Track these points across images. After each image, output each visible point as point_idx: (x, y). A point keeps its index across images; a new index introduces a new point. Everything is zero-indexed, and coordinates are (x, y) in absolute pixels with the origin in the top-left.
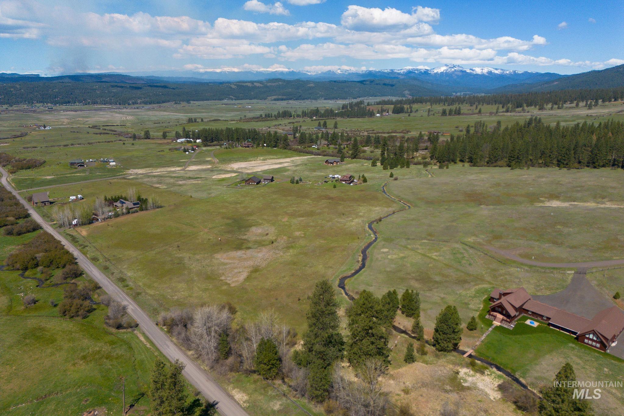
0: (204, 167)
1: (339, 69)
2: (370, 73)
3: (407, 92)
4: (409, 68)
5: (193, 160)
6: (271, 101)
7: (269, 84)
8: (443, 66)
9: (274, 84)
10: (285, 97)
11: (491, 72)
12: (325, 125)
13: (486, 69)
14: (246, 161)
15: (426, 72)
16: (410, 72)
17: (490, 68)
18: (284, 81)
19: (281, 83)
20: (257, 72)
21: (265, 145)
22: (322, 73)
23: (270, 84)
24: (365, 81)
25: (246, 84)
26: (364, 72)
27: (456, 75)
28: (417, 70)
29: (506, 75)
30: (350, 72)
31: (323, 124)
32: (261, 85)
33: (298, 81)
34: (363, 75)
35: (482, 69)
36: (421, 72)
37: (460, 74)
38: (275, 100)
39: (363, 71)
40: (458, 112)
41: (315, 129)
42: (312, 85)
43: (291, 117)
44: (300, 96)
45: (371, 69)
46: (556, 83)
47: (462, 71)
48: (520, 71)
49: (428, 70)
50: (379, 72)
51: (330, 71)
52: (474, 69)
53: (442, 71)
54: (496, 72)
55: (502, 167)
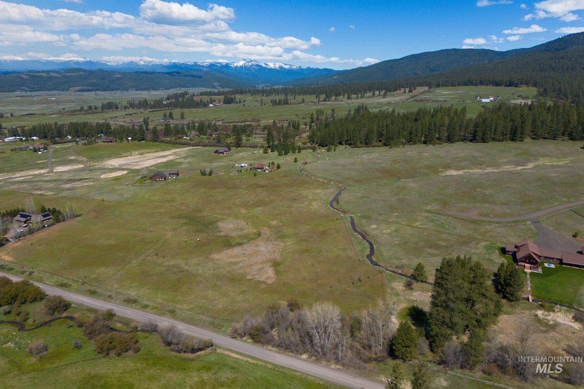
0: (75, 167)
1: (142, 60)
2: (175, 65)
3: (216, 84)
4: (210, 61)
5: (54, 160)
6: (75, 92)
7: (68, 74)
8: (241, 61)
9: (74, 74)
10: (91, 88)
11: (282, 66)
12: (171, 116)
13: (277, 64)
14: (122, 157)
15: (227, 66)
16: (212, 65)
17: (280, 64)
18: (85, 71)
19: (82, 73)
20: (47, 60)
21: (130, 139)
22: (124, 63)
23: (70, 74)
24: (172, 72)
25: (40, 74)
26: (168, 64)
27: (254, 69)
28: (219, 63)
29: (294, 69)
30: (153, 63)
31: (169, 116)
32: (59, 75)
33: (101, 71)
34: (168, 67)
35: (275, 64)
36: (222, 65)
37: (257, 68)
38: (79, 91)
39: (166, 63)
40: (286, 102)
41: (161, 121)
42: (118, 76)
43: (118, 108)
44: (108, 87)
45: (174, 61)
46: (335, 77)
47: (257, 65)
48: (304, 67)
49: (228, 63)
50: (183, 64)
51: (132, 62)
52: (268, 64)
53: (241, 65)
54: (286, 67)
55: (380, 146)
